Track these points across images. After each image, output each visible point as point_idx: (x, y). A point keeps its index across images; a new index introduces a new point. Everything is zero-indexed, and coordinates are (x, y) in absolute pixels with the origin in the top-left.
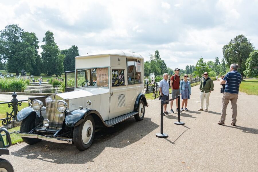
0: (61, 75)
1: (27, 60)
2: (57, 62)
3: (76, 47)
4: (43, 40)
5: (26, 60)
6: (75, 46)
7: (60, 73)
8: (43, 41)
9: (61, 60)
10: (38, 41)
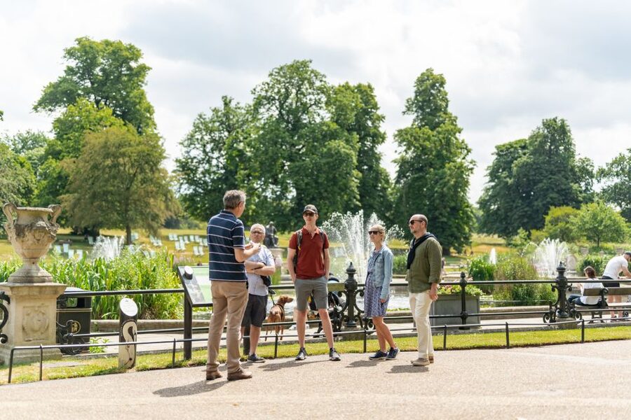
0: (461, 244)
1: (326, 191)
2: (440, 190)
3: (559, 123)
4: (404, 109)
5: (322, 191)
6: (555, 120)
7: (457, 238)
8: (404, 113)
9: (456, 182)
10: (379, 112)
